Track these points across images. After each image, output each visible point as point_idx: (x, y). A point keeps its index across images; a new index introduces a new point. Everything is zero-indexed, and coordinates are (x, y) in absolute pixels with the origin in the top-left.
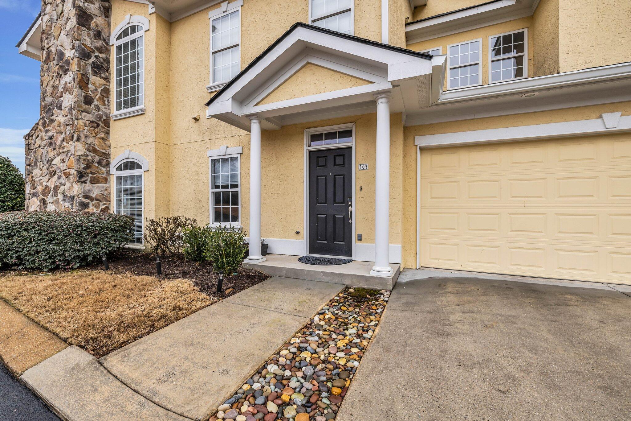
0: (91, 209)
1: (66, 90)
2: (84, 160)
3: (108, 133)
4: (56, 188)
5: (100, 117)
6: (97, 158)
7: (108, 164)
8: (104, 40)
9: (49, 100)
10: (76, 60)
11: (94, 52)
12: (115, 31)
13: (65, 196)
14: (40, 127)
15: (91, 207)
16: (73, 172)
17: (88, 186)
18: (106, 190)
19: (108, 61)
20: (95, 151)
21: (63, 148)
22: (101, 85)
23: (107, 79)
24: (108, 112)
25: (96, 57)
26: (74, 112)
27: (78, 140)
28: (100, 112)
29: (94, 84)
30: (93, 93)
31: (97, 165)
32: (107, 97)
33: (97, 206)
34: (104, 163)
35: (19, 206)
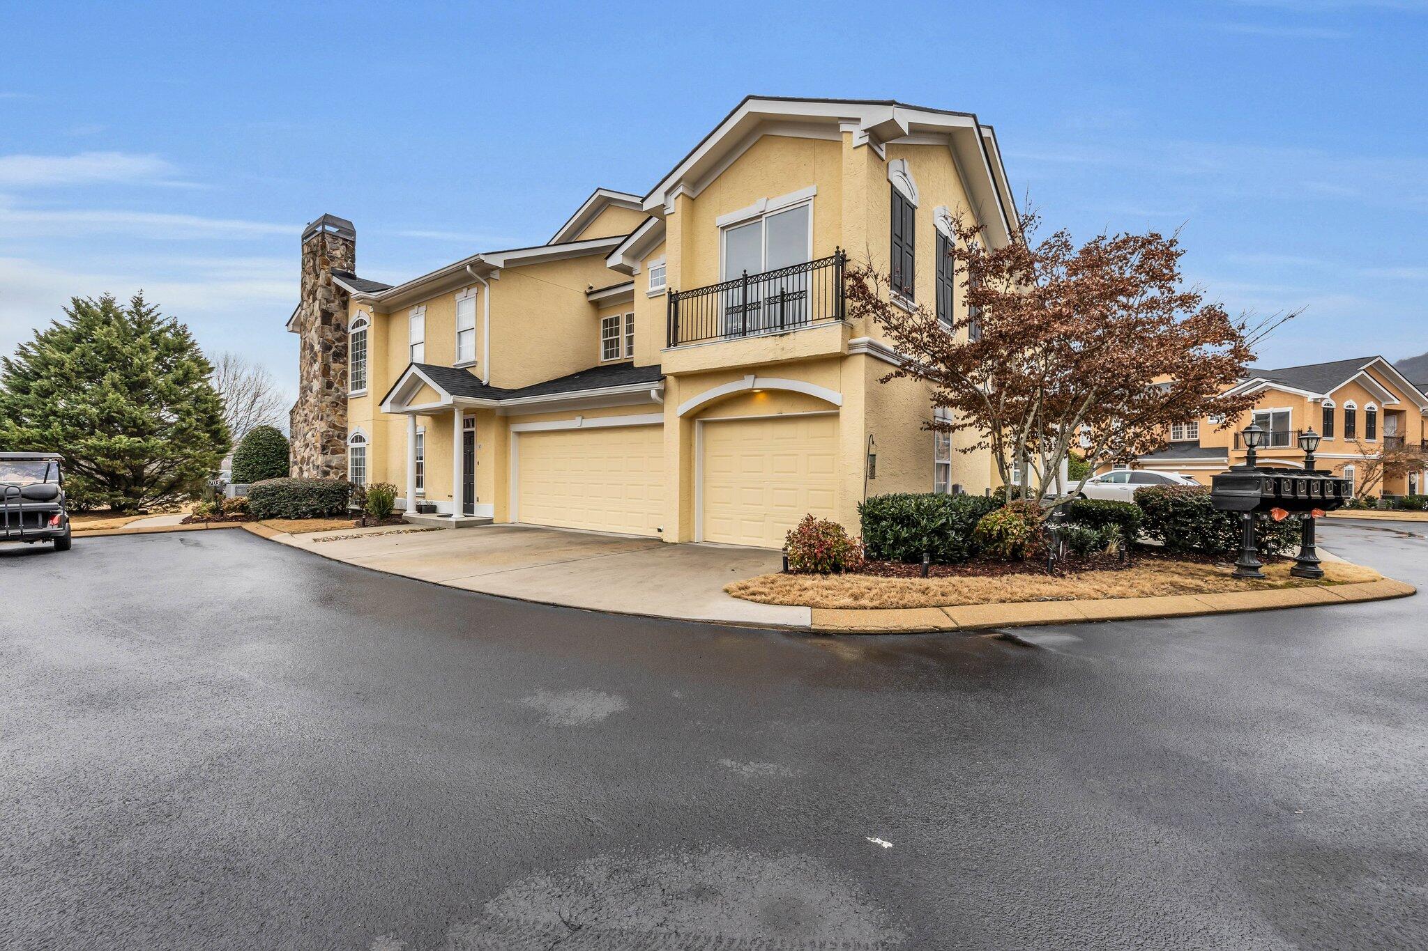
0: (332, 476)
1: (315, 377)
2: (326, 435)
3: (346, 410)
4: (309, 458)
5: (339, 397)
6: (337, 433)
7: (345, 437)
8: (343, 330)
9: (305, 382)
10: (320, 353)
11: (334, 343)
12: (352, 321)
13: (314, 465)
14: (300, 405)
15: (331, 475)
16: (318, 445)
17: (329, 457)
18: (344, 459)
19: (346, 347)
20: (334, 426)
21: (313, 425)
22: (340, 369)
23: (345, 363)
24: (345, 391)
25: (336, 347)
26: (319, 396)
27: (322, 419)
28: (339, 393)
29: (334, 370)
30: (333, 378)
31: (336, 438)
32: (346, 378)
33: (336, 474)
34: (342, 436)
35: (286, 474)
